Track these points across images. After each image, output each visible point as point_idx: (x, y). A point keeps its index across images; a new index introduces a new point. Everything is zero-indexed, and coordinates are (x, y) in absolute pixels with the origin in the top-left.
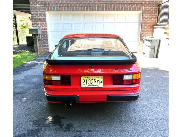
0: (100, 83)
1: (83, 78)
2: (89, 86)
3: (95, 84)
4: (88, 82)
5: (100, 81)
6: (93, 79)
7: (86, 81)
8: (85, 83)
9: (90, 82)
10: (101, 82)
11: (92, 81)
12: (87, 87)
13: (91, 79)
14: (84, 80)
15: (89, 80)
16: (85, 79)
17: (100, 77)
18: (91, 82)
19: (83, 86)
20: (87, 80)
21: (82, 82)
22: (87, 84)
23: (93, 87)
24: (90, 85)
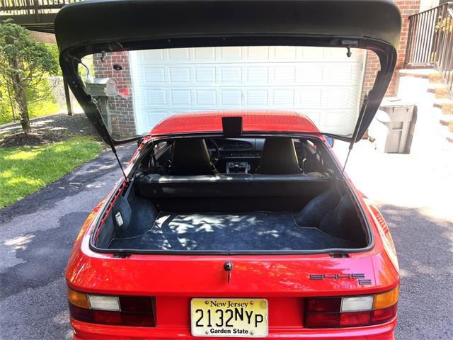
0: (256, 322)
1: (196, 304)
2: (217, 331)
3: (238, 324)
4: (216, 318)
5: (256, 316)
6: (233, 309)
7: (206, 315)
8: (204, 322)
9: (221, 318)
10: (259, 319)
12: (210, 335)
13: (224, 309)
14: (200, 313)
15: (219, 313)
16: (205, 308)
17: (257, 301)
18: (225, 319)
19: (196, 332)
20: (209, 311)
21: (195, 317)
22: (210, 325)
23: (232, 335)
24: (220, 328)
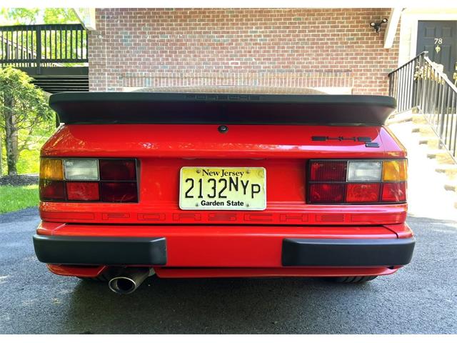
0: (253, 192)
1: (186, 173)
2: (209, 204)
3: (232, 195)
4: (207, 188)
5: (253, 185)
6: (227, 178)
7: (197, 185)
8: (195, 192)
9: (214, 188)
10: (256, 189)
11: (220, 186)
12: (201, 207)
13: (217, 178)
14: (190, 182)
15: (212, 182)
16: (196, 178)
17: (253, 170)
18: (218, 190)
19: (185, 204)
20: (200, 181)
21: (184, 187)
22: (200, 197)
23: (226, 207)
24: (212, 200)
